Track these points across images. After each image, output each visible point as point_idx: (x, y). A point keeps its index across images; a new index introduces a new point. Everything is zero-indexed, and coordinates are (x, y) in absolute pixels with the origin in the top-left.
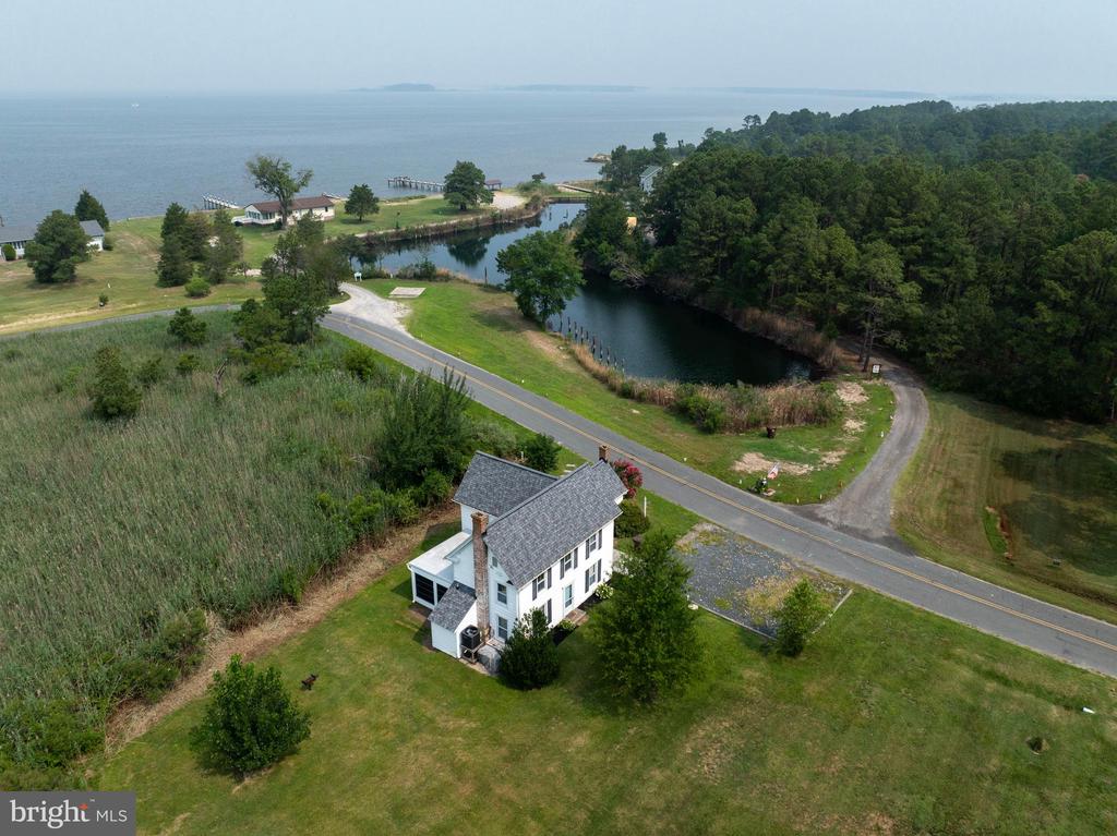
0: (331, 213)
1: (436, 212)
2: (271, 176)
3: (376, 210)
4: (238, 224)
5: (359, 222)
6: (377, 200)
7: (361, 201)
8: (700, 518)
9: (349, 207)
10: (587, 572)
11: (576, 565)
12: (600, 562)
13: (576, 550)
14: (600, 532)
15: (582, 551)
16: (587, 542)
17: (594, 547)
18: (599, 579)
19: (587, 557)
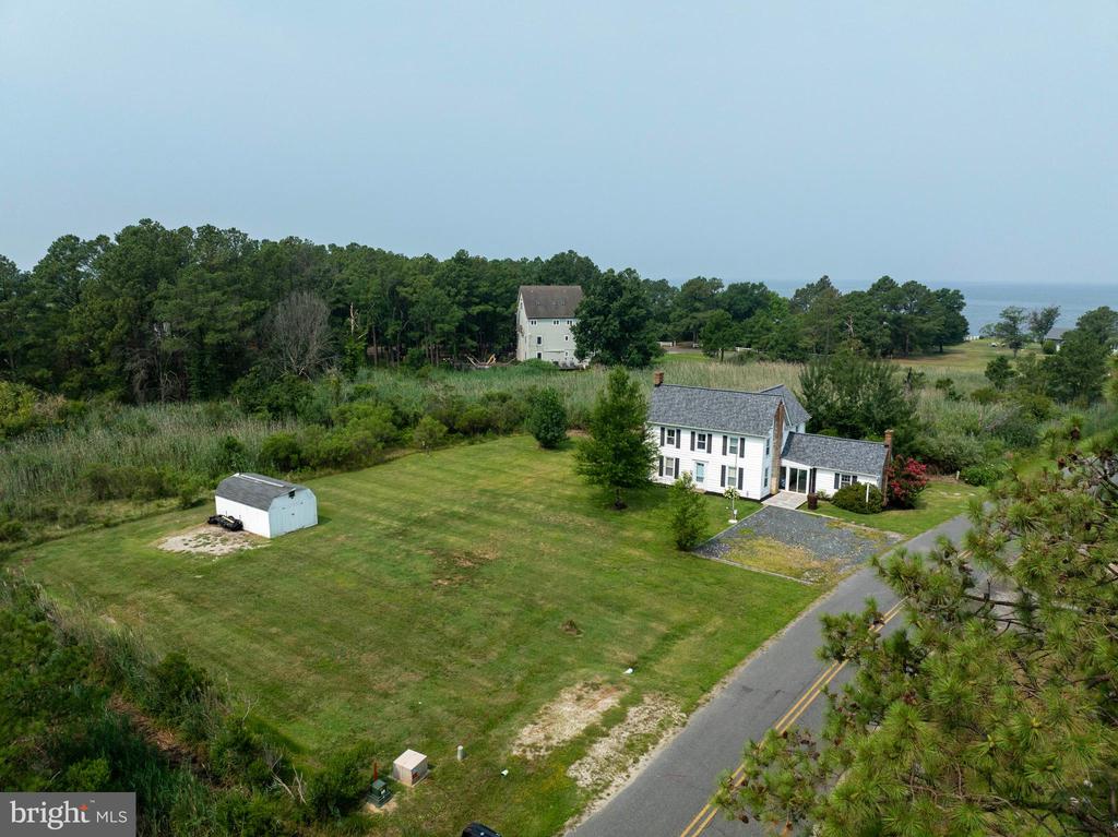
8: (917, 534)
10: (723, 468)
11: (709, 451)
12: (741, 470)
13: (710, 436)
14: (743, 440)
15: (717, 441)
16: (725, 438)
17: (733, 450)
18: (740, 487)
19: (724, 453)
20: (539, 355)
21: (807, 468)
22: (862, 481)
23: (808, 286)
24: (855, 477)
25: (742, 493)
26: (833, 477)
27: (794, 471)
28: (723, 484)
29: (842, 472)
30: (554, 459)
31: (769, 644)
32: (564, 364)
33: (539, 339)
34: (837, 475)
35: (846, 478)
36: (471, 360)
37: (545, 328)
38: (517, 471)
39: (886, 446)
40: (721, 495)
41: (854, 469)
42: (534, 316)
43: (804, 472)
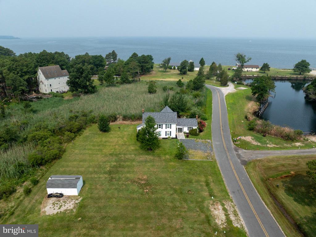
0: (258, 70)
1: (290, 74)
2: (241, 58)
3: (269, 70)
4: (233, 69)
5: (264, 73)
6: (270, 68)
7: (265, 67)
8: (211, 139)
9: (261, 69)
10: (166, 132)
11: (162, 128)
12: (171, 132)
13: (162, 125)
14: (171, 125)
15: (164, 126)
16: (166, 125)
17: (168, 127)
18: (171, 135)
19: (166, 128)
20: (51, 90)
21: (182, 127)
22: (194, 128)
23: (109, 53)
24: (192, 127)
25: (171, 137)
26: (187, 128)
27: (179, 128)
28: (166, 135)
29: (189, 127)
30: (111, 136)
31: (224, 179)
32: (60, 92)
33: (50, 85)
34: (188, 127)
35: (190, 128)
36: (27, 95)
37: (52, 81)
38: (108, 144)
39: (197, 119)
40: (167, 138)
41: (192, 126)
42: (47, 77)
43: (181, 128)
